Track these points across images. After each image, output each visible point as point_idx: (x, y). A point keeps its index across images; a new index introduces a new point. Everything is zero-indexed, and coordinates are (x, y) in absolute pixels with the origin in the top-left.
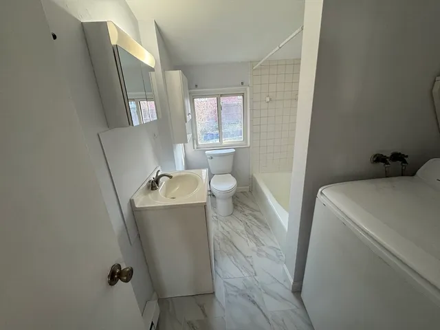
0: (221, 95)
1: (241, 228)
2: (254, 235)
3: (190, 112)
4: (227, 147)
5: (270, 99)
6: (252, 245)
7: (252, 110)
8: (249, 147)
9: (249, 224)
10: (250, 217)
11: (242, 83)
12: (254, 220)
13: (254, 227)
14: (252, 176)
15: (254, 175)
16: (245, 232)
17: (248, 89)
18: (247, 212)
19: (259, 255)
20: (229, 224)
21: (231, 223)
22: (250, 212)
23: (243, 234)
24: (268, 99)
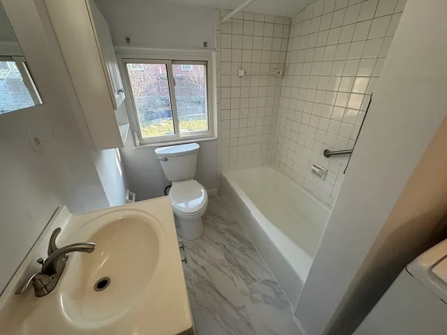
0: (174, 61)
1: (219, 256)
2: (240, 266)
3: (121, 87)
4: (187, 141)
5: (245, 73)
6: (241, 284)
7: (220, 88)
8: (217, 140)
9: (228, 247)
10: (227, 235)
11: (205, 44)
12: (233, 239)
13: (237, 252)
14: (221, 175)
15: (225, 175)
16: (226, 263)
17: (214, 54)
18: (222, 227)
19: (253, 300)
20: (202, 252)
21: (204, 251)
22: (226, 226)
23: (226, 266)
24: (242, 73)
